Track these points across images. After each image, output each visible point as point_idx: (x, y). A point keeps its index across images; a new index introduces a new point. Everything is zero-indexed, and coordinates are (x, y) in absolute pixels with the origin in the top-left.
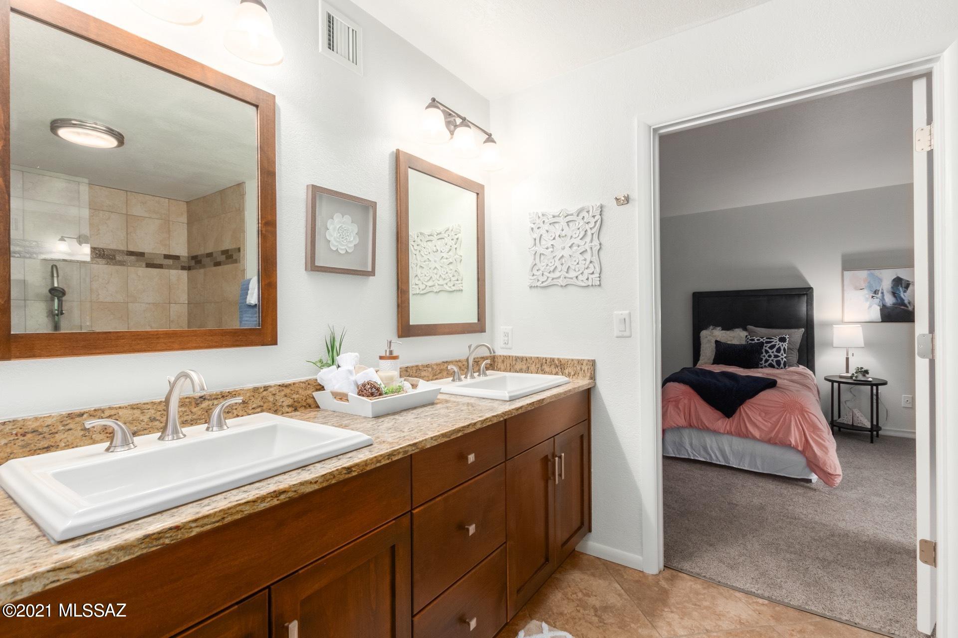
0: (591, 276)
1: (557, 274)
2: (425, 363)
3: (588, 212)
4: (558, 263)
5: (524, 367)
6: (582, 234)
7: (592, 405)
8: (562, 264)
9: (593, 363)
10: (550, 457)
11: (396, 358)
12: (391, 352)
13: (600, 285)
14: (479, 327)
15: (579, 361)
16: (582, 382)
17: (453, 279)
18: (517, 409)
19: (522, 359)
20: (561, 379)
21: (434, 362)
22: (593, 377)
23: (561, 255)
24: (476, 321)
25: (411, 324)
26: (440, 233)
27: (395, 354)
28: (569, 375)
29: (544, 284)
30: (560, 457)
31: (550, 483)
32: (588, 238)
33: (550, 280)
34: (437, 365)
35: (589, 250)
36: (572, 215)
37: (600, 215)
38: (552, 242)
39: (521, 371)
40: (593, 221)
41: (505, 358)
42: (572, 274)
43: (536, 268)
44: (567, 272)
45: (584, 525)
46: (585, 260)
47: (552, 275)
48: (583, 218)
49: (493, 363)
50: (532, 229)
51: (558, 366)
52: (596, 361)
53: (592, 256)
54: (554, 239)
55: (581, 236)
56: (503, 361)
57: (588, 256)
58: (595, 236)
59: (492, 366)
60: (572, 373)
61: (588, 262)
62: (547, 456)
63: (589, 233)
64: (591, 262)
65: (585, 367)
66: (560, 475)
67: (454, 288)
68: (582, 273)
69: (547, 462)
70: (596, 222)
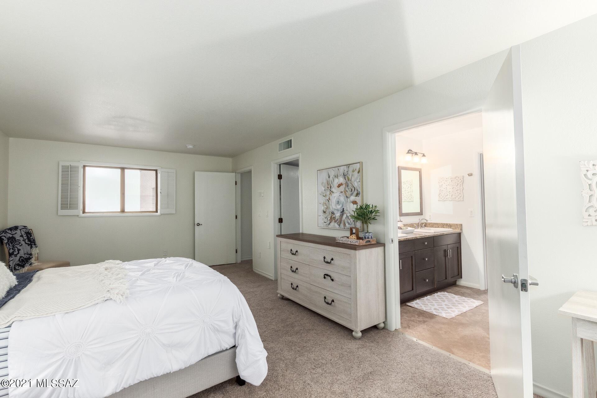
0: (460, 198)
1: (448, 197)
2: (406, 224)
3: (459, 178)
4: (448, 193)
5: (437, 226)
6: (457, 184)
7: (461, 239)
8: (450, 194)
9: (461, 225)
10: (446, 250)
11: (402, 221)
12: (400, 220)
13: (463, 201)
14: (421, 213)
15: (456, 224)
16: (458, 231)
17: (410, 197)
18: (437, 234)
19: (436, 224)
20: (450, 229)
21: (408, 224)
22: (461, 229)
23: (449, 191)
24: (420, 212)
25: (403, 212)
26: (404, 182)
27: (401, 220)
28: (453, 229)
29: (444, 200)
30: (450, 251)
31: (447, 258)
32: (459, 186)
33: (445, 199)
34: (409, 224)
35: (459, 190)
36: (453, 178)
37: (463, 179)
38: (447, 187)
39: (436, 227)
40: (460, 181)
41: (430, 224)
42: (454, 197)
43: (440, 195)
44: (452, 196)
45: (459, 275)
46: (458, 192)
47: (446, 197)
48: (457, 180)
49: (426, 225)
50: (439, 182)
51: (449, 226)
52: (463, 225)
53: (460, 191)
54: (447, 186)
55: (456, 185)
56: (429, 225)
57: (459, 191)
58: (461, 185)
59: (425, 226)
60: (454, 228)
61: (459, 193)
62: (445, 250)
63: (459, 184)
64: (460, 193)
65: (459, 226)
66: (450, 256)
67: (410, 201)
68: (457, 197)
69: (445, 251)
70: (461, 181)
